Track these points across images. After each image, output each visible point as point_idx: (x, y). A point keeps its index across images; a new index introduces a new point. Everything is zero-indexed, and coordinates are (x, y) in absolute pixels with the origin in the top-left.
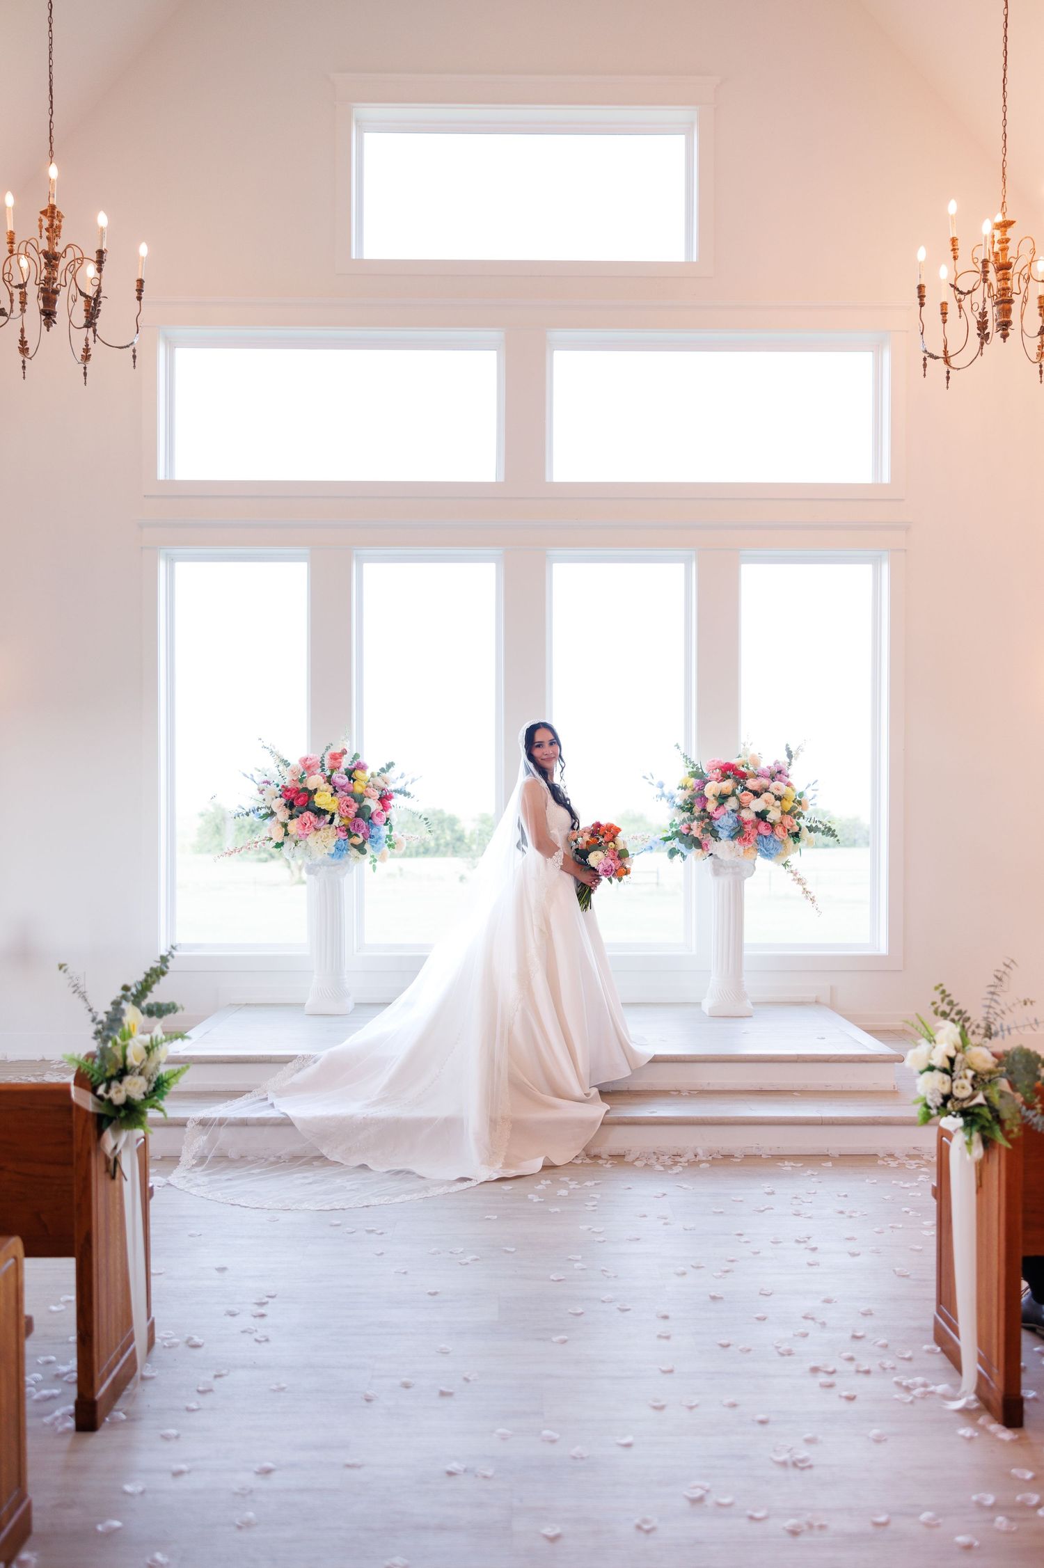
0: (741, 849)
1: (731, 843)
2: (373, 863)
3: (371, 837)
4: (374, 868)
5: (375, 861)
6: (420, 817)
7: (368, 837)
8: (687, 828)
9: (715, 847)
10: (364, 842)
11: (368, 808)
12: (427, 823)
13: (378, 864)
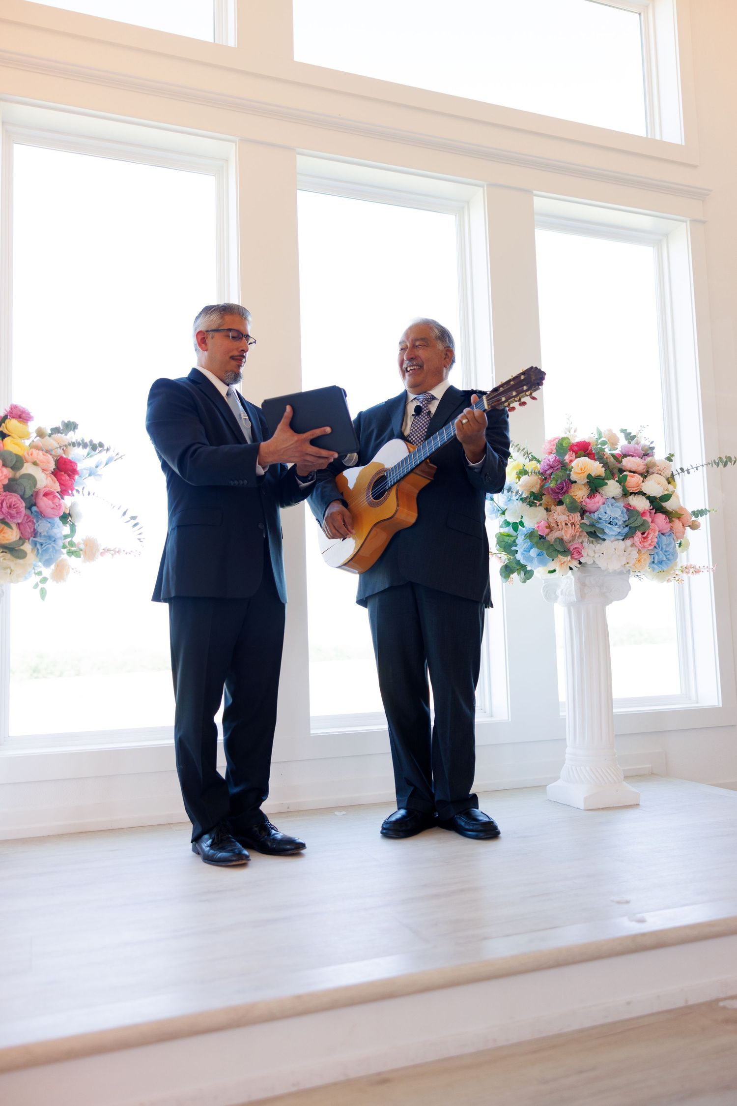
0: (634, 554)
1: (622, 544)
2: (41, 586)
3: (35, 533)
4: (43, 593)
5: (44, 580)
6: (124, 514)
7: (30, 533)
8: (547, 527)
9: (591, 551)
10: (23, 539)
11: (31, 478)
12: (136, 525)
13: (50, 585)
